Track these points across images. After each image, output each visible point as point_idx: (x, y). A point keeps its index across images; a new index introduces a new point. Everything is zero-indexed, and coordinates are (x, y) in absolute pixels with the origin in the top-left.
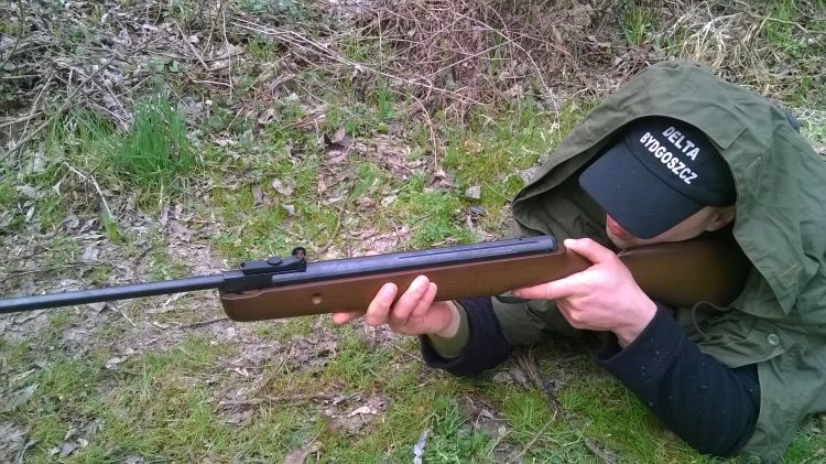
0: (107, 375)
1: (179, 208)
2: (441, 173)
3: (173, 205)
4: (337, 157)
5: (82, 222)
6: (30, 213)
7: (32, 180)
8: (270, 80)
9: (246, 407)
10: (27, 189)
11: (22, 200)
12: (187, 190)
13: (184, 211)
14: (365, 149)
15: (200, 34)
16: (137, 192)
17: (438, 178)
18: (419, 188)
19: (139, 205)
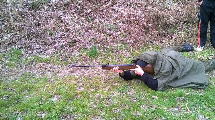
0: (90, 79)
1: (96, 60)
2: (132, 56)
3: (95, 60)
4: (117, 53)
5: (84, 62)
6: (78, 61)
7: (78, 56)
8: (109, 40)
9: (104, 83)
10: (77, 58)
11: (77, 59)
12: (97, 58)
13: (97, 61)
14: (121, 52)
15: (98, 32)
16: (91, 58)
17: (131, 57)
18: (129, 58)
19: (91, 60)
